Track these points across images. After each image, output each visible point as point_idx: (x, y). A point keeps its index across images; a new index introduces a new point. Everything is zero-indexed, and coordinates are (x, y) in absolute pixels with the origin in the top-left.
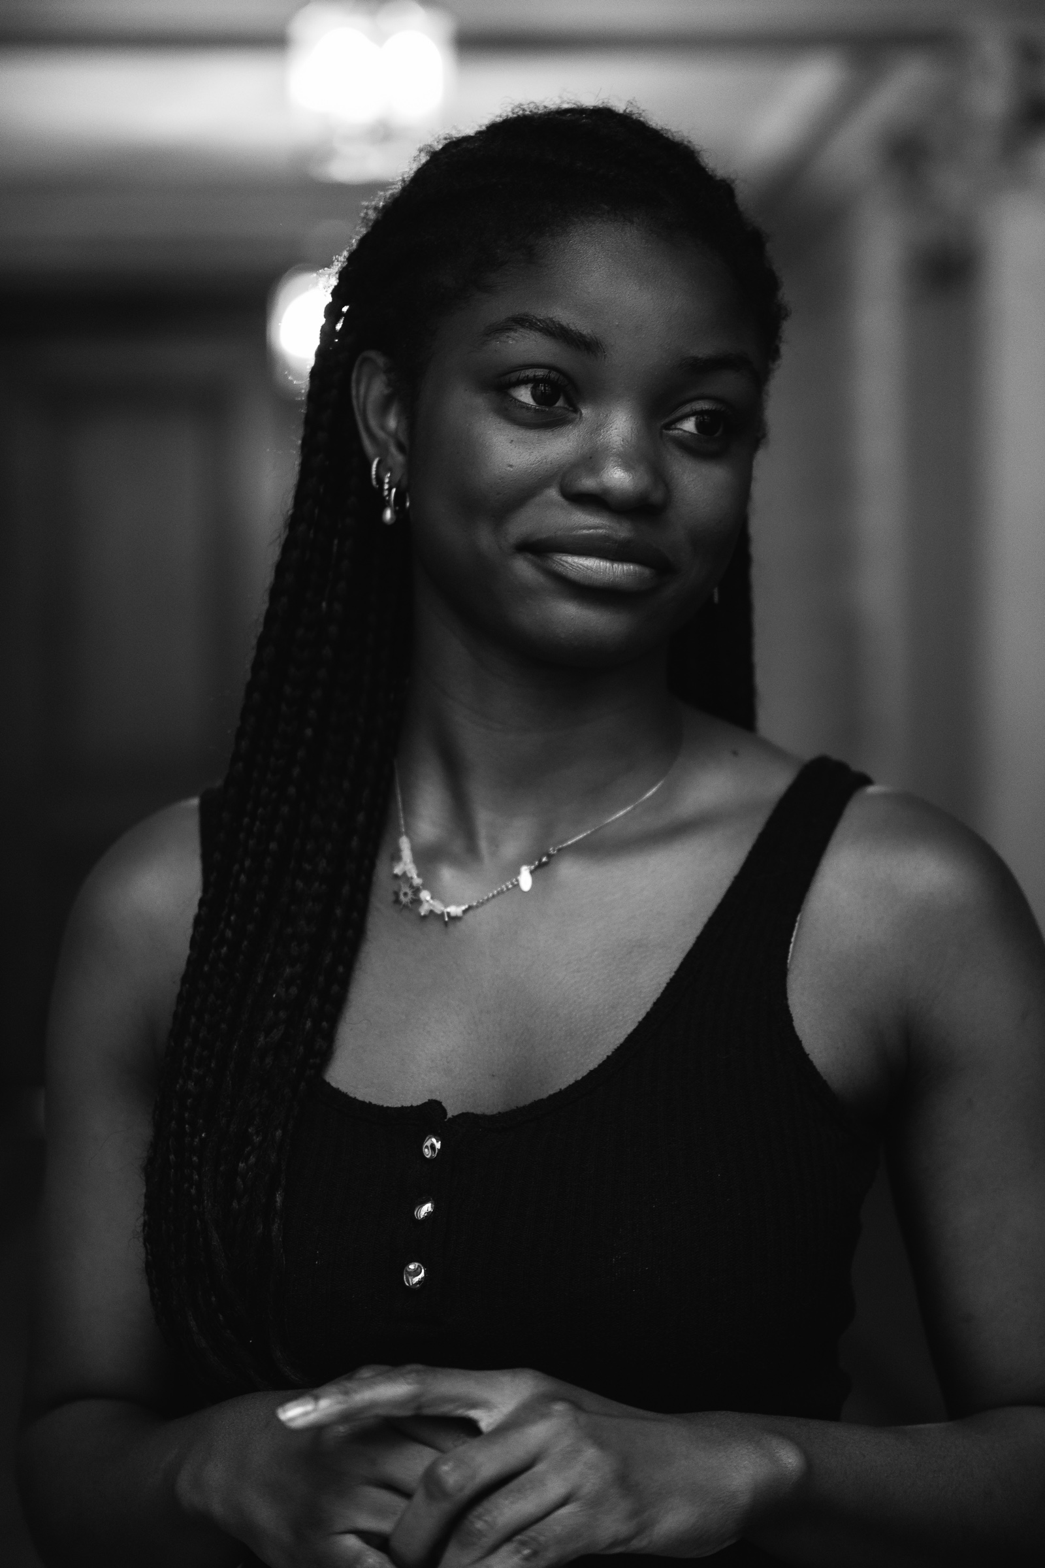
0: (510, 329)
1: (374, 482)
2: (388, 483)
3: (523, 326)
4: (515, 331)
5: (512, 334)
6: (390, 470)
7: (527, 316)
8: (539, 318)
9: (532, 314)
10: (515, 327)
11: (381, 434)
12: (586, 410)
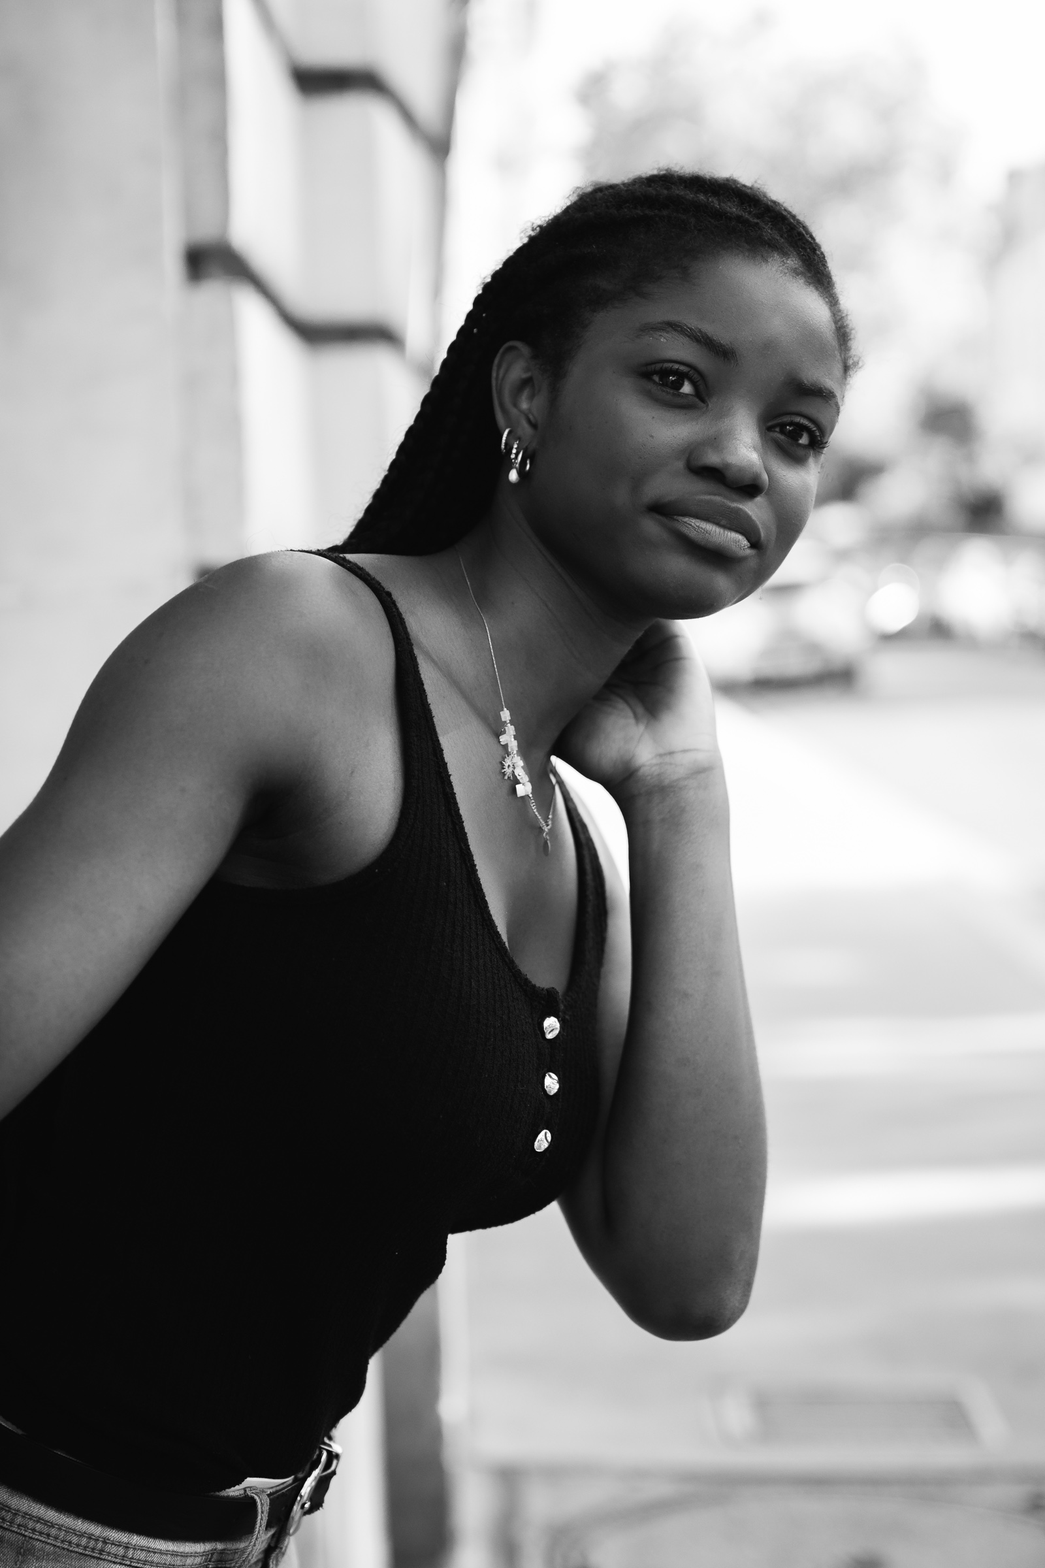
0: (663, 330)
1: (503, 447)
2: (516, 448)
3: (675, 330)
4: (668, 332)
5: (664, 334)
6: (519, 439)
7: (679, 323)
8: (689, 326)
9: (684, 322)
10: (668, 329)
11: (514, 411)
12: (712, 403)
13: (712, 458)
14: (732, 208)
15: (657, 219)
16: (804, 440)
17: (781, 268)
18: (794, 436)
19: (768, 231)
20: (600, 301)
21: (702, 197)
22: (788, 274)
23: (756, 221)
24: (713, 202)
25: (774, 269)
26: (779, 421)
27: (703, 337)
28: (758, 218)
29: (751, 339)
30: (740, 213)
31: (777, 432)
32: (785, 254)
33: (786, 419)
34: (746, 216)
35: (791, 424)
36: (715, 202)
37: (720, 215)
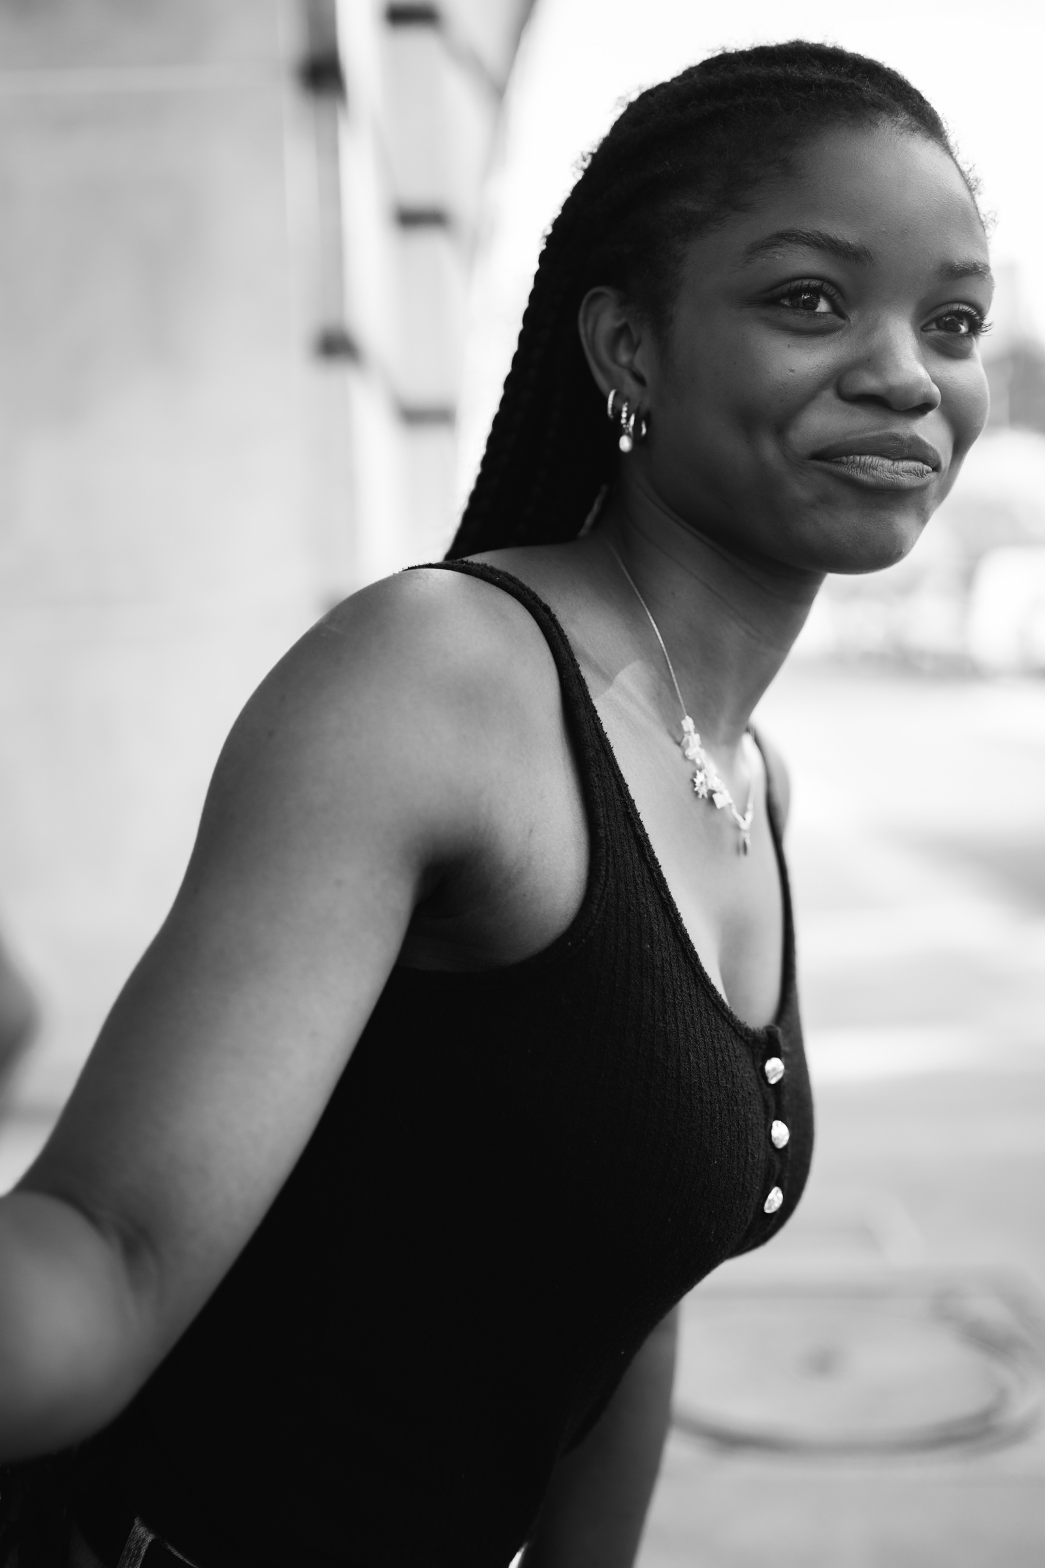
0: (775, 245)
1: (609, 412)
2: (626, 412)
3: (790, 241)
4: (781, 246)
5: (779, 250)
6: (627, 400)
7: (792, 231)
8: (805, 231)
9: (798, 229)
10: (781, 243)
11: (615, 368)
12: (853, 316)
13: (869, 383)
14: (819, 74)
15: (732, 110)
16: (964, 329)
17: (894, 129)
18: (952, 328)
19: (869, 90)
20: (694, 226)
21: (778, 70)
22: (904, 134)
23: (850, 81)
24: (793, 72)
25: (887, 133)
26: (934, 315)
27: (824, 240)
28: (852, 77)
29: (884, 229)
30: (830, 77)
31: (933, 330)
32: (892, 112)
33: (943, 310)
34: (837, 78)
35: (949, 314)
36: (794, 71)
37: (807, 85)
